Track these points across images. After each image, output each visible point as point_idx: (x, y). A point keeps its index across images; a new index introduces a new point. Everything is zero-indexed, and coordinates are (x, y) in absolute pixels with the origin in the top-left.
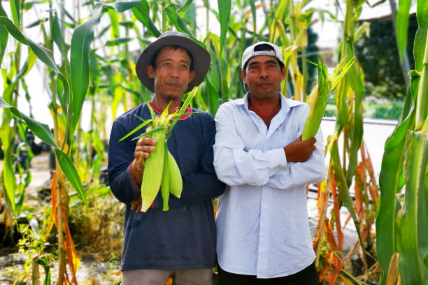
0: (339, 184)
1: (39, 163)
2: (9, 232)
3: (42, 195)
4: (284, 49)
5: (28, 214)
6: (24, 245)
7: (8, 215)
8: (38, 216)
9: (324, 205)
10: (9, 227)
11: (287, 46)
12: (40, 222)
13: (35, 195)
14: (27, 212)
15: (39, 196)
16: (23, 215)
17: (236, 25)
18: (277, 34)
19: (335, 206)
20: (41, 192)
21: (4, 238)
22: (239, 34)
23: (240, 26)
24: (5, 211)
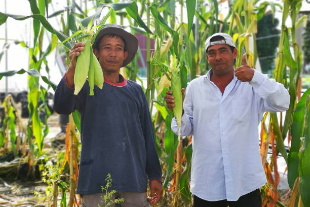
0: (276, 137)
1: (51, 121)
2: (32, 170)
3: (55, 144)
4: (239, 35)
5: (45, 157)
6: (46, 176)
7: (31, 157)
8: (53, 159)
9: (264, 153)
10: (32, 166)
11: (242, 33)
12: (54, 163)
13: (50, 144)
14: (45, 155)
15: (52, 145)
16: (42, 158)
17: (206, 15)
18: (235, 24)
19: (273, 153)
20: (54, 142)
21: (28, 174)
22: (209, 22)
23: (210, 16)
24: (29, 154)
